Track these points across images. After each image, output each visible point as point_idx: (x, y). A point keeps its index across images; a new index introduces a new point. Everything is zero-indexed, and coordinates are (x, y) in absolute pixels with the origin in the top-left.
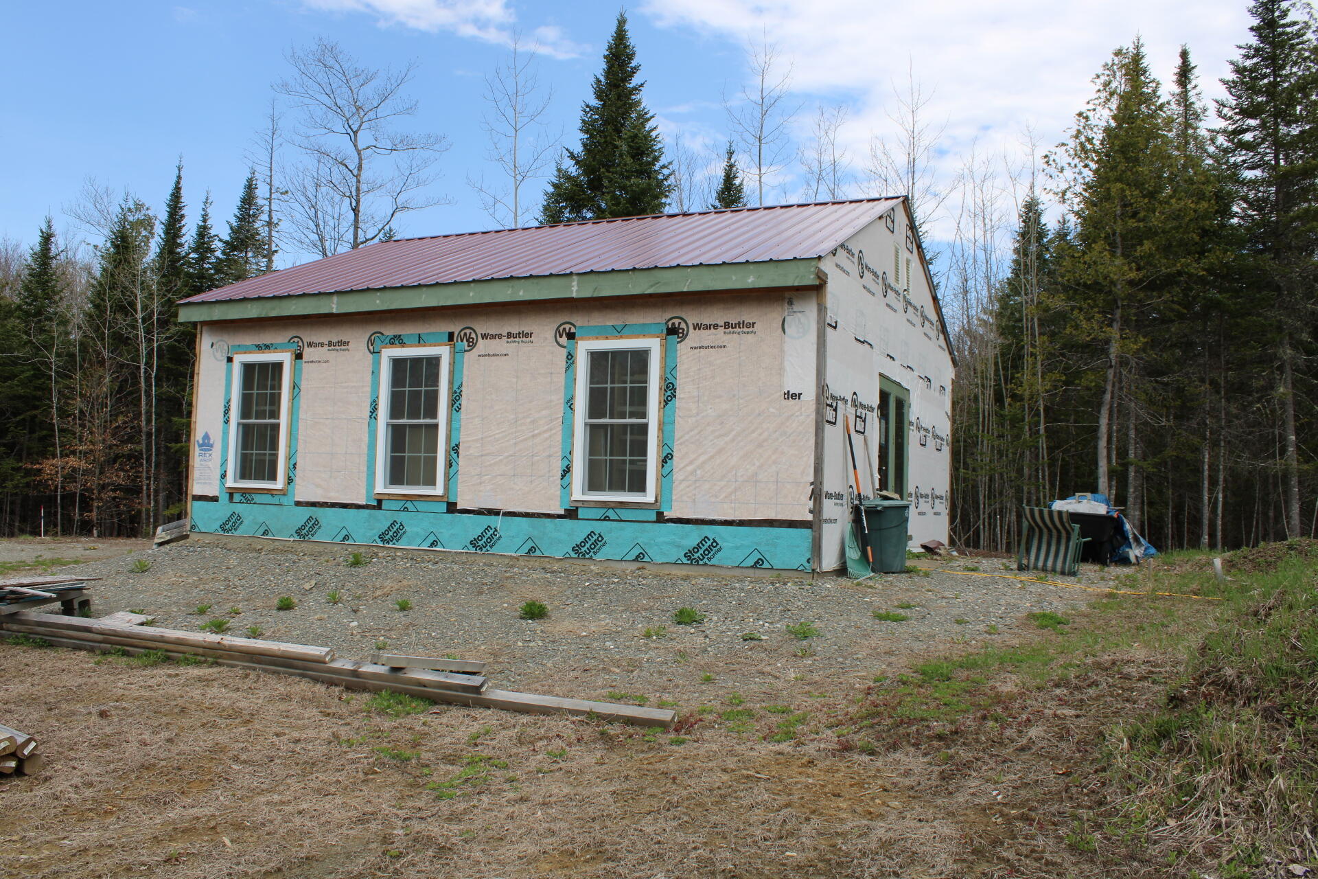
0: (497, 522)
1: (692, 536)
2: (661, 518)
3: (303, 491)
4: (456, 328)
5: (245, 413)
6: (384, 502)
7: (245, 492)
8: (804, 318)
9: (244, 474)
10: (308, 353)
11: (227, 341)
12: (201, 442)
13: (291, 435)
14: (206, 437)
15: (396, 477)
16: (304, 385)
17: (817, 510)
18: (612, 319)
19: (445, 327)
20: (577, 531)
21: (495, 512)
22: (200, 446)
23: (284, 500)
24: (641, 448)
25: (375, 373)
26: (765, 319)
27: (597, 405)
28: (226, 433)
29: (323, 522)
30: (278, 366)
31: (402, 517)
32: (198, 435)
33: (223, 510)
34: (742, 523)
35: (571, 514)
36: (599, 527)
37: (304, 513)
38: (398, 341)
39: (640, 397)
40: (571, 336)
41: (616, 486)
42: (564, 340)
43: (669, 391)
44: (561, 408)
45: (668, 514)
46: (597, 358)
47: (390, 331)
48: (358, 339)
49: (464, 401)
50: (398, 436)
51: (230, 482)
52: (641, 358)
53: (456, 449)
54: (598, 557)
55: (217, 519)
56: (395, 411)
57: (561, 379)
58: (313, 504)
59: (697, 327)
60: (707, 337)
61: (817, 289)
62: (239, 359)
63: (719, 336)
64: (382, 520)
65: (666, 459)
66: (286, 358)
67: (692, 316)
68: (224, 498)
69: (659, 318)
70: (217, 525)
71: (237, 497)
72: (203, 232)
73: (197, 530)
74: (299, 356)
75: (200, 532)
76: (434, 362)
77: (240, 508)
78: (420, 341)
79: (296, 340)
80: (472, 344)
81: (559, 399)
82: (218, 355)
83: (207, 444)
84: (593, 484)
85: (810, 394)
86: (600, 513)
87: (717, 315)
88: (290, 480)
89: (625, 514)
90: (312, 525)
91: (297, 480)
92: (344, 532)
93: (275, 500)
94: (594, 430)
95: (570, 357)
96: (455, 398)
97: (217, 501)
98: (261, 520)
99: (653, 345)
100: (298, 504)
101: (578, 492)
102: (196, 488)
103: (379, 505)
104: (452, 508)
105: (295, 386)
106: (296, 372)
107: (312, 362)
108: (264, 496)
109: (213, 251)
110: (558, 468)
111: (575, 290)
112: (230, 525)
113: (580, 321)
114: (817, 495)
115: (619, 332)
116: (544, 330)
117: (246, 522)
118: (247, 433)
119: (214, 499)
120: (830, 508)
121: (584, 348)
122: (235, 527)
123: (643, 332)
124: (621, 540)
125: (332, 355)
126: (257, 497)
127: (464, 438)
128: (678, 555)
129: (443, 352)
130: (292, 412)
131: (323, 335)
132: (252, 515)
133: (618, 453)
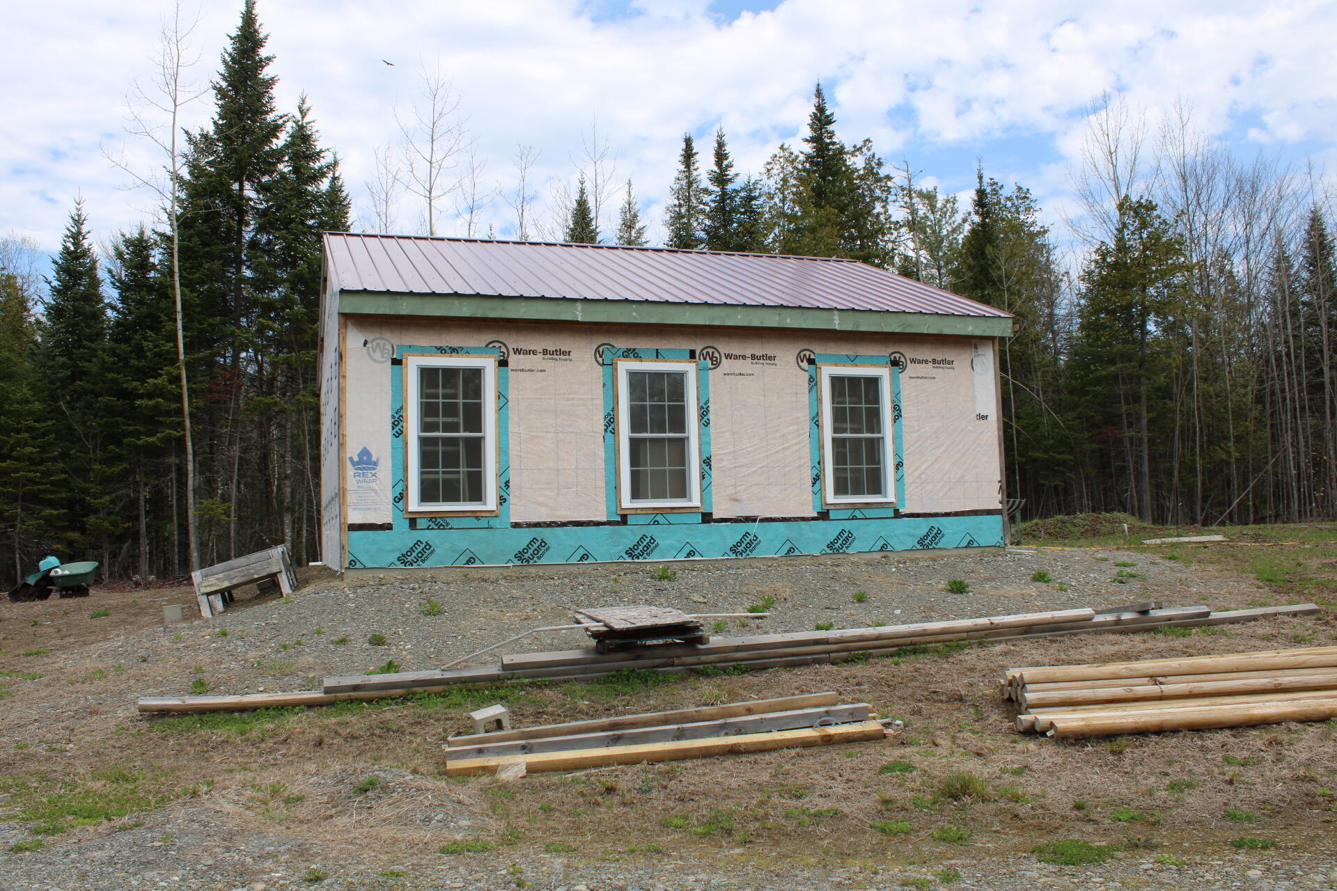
0: (753, 528)
1: (922, 527)
2: (897, 515)
3: (520, 511)
4: (697, 346)
5: (426, 425)
6: (629, 517)
7: (433, 517)
8: (987, 358)
9: (428, 493)
10: (513, 360)
11: (392, 341)
12: (356, 459)
13: (502, 451)
14: (365, 453)
15: (636, 488)
16: (512, 395)
17: (1004, 502)
18: (846, 350)
19: (687, 345)
20: (830, 530)
21: (752, 519)
22: (354, 464)
23: (495, 523)
24: (878, 457)
25: (608, 386)
26: (960, 358)
27: (839, 421)
28: (398, 448)
29: (551, 542)
30: (477, 373)
31: (653, 531)
32: (349, 451)
33: (401, 539)
34: (957, 514)
35: (823, 516)
36: (848, 525)
37: (526, 536)
38: (630, 354)
39: (876, 416)
40: (811, 362)
41: (860, 490)
42: (805, 365)
44: (806, 425)
45: (903, 511)
46: (837, 382)
47: (622, 343)
48: (583, 349)
49: (711, 416)
50: (640, 451)
51: (412, 506)
52: (873, 382)
53: (707, 462)
54: (850, 551)
55: (393, 551)
56: (636, 425)
57: (805, 398)
58: (537, 525)
59: (913, 361)
60: (920, 368)
61: (994, 339)
62: (413, 364)
63: (927, 369)
64: (628, 536)
65: (899, 465)
66: (488, 364)
67: (909, 353)
68: (402, 525)
69: (885, 351)
70: (393, 557)
71: (422, 523)
73: (358, 565)
74: (503, 363)
75: (365, 568)
76: (678, 377)
77: (427, 536)
78: (658, 356)
79: (497, 345)
80: (716, 363)
81: (805, 416)
82: (378, 355)
83: (367, 462)
84: (840, 489)
85: (994, 416)
86: (848, 514)
87: (926, 353)
88: (502, 500)
89: (869, 513)
90: (540, 547)
91: (511, 499)
92: (582, 552)
93: (483, 523)
94: (840, 443)
95: (813, 382)
96: (704, 412)
97: (391, 529)
98: (463, 546)
99: (883, 373)
100: (516, 525)
101: (829, 498)
102: (353, 514)
103: (624, 520)
104: (707, 518)
105: (501, 397)
106: (502, 384)
107: (522, 370)
108: (463, 520)
110: (808, 476)
112: (413, 556)
113: (818, 350)
114: (1004, 490)
115: (853, 361)
116: (786, 355)
117: (438, 551)
118: (430, 447)
119: (387, 527)
121: (825, 372)
122: (422, 557)
123: (874, 363)
124: (867, 535)
125: (549, 364)
126: (454, 523)
127: (714, 451)
128: (912, 543)
129: (689, 368)
130: (502, 424)
131: (536, 342)
132: (447, 543)
133: (860, 462)
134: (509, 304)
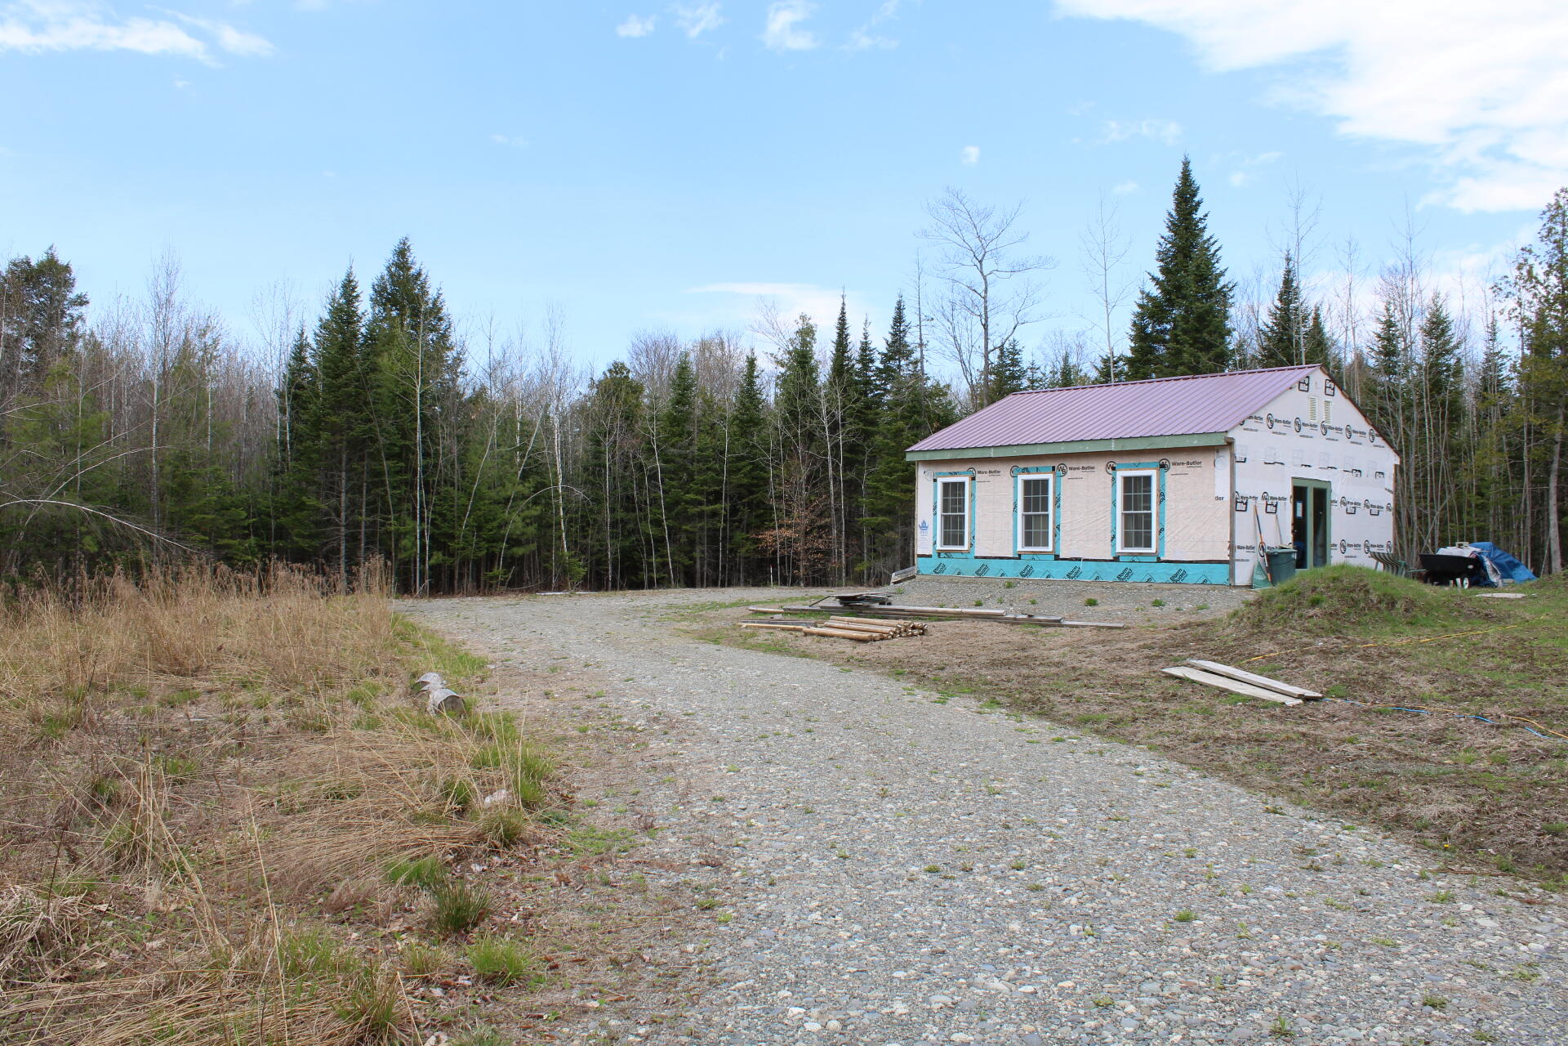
0: (1080, 564)
1: (1174, 569)
2: (1159, 561)
3: (979, 551)
4: (1056, 465)
5: (945, 509)
6: (1022, 556)
7: (946, 552)
8: (1224, 460)
9: (946, 542)
10: (978, 476)
11: (932, 470)
12: (921, 526)
13: (972, 521)
14: (924, 522)
15: (1028, 543)
16: (977, 494)
17: (1232, 555)
18: (1133, 460)
19: (1051, 464)
20: (1119, 568)
21: (1078, 559)
22: (920, 528)
23: (969, 556)
24: (1148, 525)
25: (1015, 488)
26: (1206, 460)
27: (1127, 504)
28: (935, 521)
29: (990, 567)
30: (962, 484)
31: (1032, 563)
32: (919, 521)
33: (935, 562)
34: (1197, 562)
35: (1116, 559)
36: (1130, 565)
37: (980, 562)
38: (1026, 471)
39: (1148, 499)
40: (1114, 469)
41: (1138, 545)
42: (1110, 471)
43: (1162, 496)
44: (1110, 505)
45: (1162, 558)
46: (1127, 480)
47: (1022, 465)
48: (1005, 470)
49: (1062, 503)
50: (1028, 521)
51: (939, 547)
52: (1148, 479)
53: (1058, 527)
54: (1130, 581)
55: (931, 567)
56: (1026, 508)
57: (1109, 491)
58: (985, 558)
59: (1174, 464)
60: (1179, 469)
61: (1230, 444)
62: (941, 480)
63: (1184, 468)
64: (1021, 565)
65: (1161, 531)
66: (966, 479)
67: (1172, 459)
68: (935, 556)
69: (1156, 459)
70: (931, 570)
71: (942, 555)
72: (865, 348)
73: (920, 573)
74: (973, 479)
75: (922, 574)
76: (1045, 482)
77: (944, 561)
78: (1038, 471)
79: (972, 470)
80: (1065, 473)
81: (1109, 501)
82: (929, 478)
83: (924, 527)
84: (1127, 544)
85: (1227, 498)
86: (1130, 558)
87: (1183, 459)
88: (971, 545)
89: (1142, 559)
90: (985, 568)
91: (976, 545)
92: (1002, 572)
93: (964, 556)
94: (1127, 517)
95: (1114, 479)
96: (1057, 501)
98: (956, 566)
99: (1153, 473)
100: (976, 557)
101: (1119, 549)
102: (919, 550)
103: (1019, 557)
104: (1057, 558)
105: (972, 495)
106: (973, 488)
107: (981, 482)
108: (957, 554)
109: (872, 361)
110: (1109, 536)
111: (1113, 447)
112: (939, 570)
113: (1118, 461)
114: (1232, 548)
115: (1137, 467)
116: (1100, 465)
117: (948, 568)
118: (946, 519)
119: (930, 556)
120: (1239, 554)
121: (1120, 474)
122: (942, 571)
123: (1148, 467)
124: (1140, 572)
125: (991, 478)
126: (954, 555)
127: (1062, 522)
128: (1167, 578)
129: (1050, 477)
130: (972, 508)
131: (986, 468)
132: (951, 565)
133: (1138, 528)
134: (965, 452)
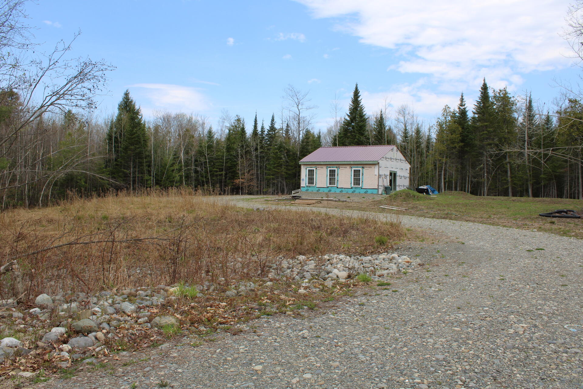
0: (343, 189)
1: (365, 190)
4: (337, 166)
5: (309, 176)
7: (309, 186)
8: (377, 167)
9: (309, 184)
10: (318, 168)
11: (305, 167)
13: (316, 178)
15: (330, 184)
17: (378, 187)
18: (356, 166)
20: (352, 190)
23: (315, 187)
24: (359, 180)
25: (327, 171)
26: (373, 167)
27: (354, 176)
28: (306, 179)
29: (320, 189)
30: (314, 170)
31: (331, 189)
32: (302, 179)
33: (306, 188)
34: (370, 189)
35: (352, 188)
36: (355, 190)
37: (318, 189)
38: (330, 167)
39: (359, 175)
41: (357, 185)
42: (351, 168)
43: (363, 174)
45: (362, 188)
46: (355, 170)
47: (329, 166)
48: (325, 167)
49: (339, 175)
50: (330, 179)
51: (307, 185)
52: (359, 170)
53: (338, 181)
54: (355, 193)
55: (305, 190)
56: (330, 176)
57: (350, 173)
58: (319, 187)
60: (366, 168)
61: (378, 163)
62: (308, 169)
63: (368, 168)
64: (328, 189)
65: (362, 182)
66: (315, 169)
67: (365, 166)
69: (361, 166)
72: (263, 128)
73: (302, 191)
76: (335, 170)
77: (308, 188)
78: (333, 168)
79: (316, 167)
80: (340, 168)
81: (350, 175)
83: (303, 180)
84: (354, 185)
85: (377, 175)
86: (355, 188)
87: (368, 166)
89: (358, 188)
90: (319, 190)
91: (317, 184)
92: (323, 191)
94: (354, 179)
95: (351, 170)
96: (338, 175)
98: (312, 189)
99: (361, 169)
100: (317, 187)
101: (352, 186)
102: (302, 186)
103: (328, 187)
104: (337, 188)
105: (316, 173)
106: (316, 171)
107: (318, 170)
109: (264, 131)
110: (350, 183)
111: (352, 163)
113: (352, 166)
114: (378, 186)
115: (357, 168)
116: (348, 167)
118: (309, 178)
119: (304, 187)
120: (380, 187)
121: (353, 169)
122: (308, 190)
123: (360, 168)
124: (357, 191)
125: (321, 169)
126: (311, 187)
127: (339, 179)
128: (364, 192)
129: (336, 169)
130: (316, 176)
131: (320, 166)
132: (310, 189)
133: (357, 181)
